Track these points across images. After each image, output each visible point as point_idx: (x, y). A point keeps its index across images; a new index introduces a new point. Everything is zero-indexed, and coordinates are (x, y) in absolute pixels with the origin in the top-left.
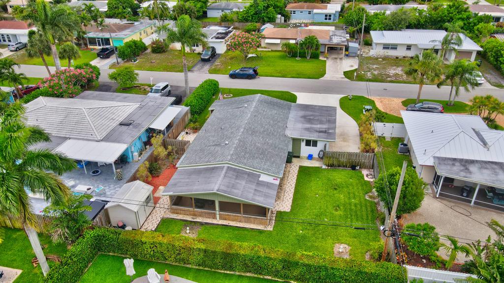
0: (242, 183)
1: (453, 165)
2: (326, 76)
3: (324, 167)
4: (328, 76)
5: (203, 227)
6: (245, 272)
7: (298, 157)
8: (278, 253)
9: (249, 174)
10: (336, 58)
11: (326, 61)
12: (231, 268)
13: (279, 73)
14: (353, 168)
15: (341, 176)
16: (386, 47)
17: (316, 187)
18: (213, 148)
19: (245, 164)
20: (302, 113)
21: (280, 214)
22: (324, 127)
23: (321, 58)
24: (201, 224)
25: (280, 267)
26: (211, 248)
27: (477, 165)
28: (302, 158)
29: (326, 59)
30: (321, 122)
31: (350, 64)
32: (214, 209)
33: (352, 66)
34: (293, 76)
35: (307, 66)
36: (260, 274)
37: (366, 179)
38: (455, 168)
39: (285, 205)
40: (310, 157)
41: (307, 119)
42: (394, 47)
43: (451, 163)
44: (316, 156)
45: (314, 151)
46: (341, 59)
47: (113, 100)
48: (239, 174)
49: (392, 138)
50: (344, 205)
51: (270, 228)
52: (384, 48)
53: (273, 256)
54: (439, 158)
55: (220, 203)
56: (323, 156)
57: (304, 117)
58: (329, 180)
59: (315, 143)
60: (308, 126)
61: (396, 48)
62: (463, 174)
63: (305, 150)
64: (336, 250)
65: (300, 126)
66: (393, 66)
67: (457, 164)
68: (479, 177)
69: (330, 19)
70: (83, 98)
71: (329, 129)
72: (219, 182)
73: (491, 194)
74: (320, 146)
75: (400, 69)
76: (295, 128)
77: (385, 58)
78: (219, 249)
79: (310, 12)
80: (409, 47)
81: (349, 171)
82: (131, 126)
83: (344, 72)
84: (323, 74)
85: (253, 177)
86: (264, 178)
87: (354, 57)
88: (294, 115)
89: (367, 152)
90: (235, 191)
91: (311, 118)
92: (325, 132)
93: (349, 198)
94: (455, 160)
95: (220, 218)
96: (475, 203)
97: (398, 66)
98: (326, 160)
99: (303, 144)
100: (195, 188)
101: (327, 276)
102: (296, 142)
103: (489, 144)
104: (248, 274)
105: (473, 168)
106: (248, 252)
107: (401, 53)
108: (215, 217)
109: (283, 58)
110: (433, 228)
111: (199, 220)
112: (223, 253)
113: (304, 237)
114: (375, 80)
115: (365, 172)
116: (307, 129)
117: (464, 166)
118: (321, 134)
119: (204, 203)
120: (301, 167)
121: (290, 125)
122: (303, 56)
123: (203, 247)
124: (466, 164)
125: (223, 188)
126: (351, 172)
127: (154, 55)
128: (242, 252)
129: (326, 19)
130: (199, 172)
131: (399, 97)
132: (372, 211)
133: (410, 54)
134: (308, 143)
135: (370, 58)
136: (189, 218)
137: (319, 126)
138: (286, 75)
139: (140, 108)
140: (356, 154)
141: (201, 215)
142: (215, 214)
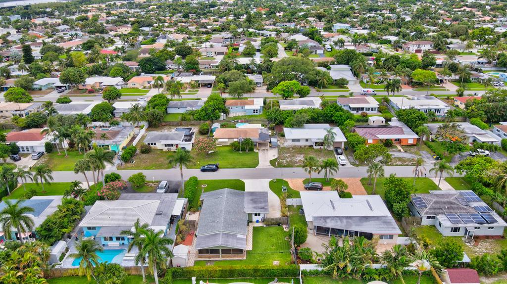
0: (231, 240)
1: (320, 220)
2: (259, 165)
3: (265, 226)
4: (260, 166)
5: (215, 262)
6: (239, 277)
7: (252, 222)
8: (251, 267)
9: (232, 235)
10: (264, 150)
11: (258, 152)
12: (233, 277)
13: (231, 165)
14: (279, 225)
15: (273, 230)
16: (294, 140)
17: (262, 237)
18: (211, 224)
19: (229, 230)
20: (250, 198)
21: (248, 252)
22: (262, 205)
23: (255, 150)
24: (214, 261)
25: (252, 273)
26: (224, 269)
27: (330, 219)
28: (254, 222)
29: (258, 151)
30: (261, 202)
31: (273, 154)
32: (219, 253)
33: (274, 156)
34: (240, 166)
35: (246, 158)
36: (245, 277)
37: (285, 230)
38: (321, 221)
39: (250, 247)
40: (257, 221)
41: (254, 201)
42: (298, 140)
43: (319, 219)
44: (260, 220)
45: (259, 218)
46: (267, 150)
47: (142, 199)
48: (228, 235)
49: (297, 206)
50: (276, 244)
51: (245, 258)
52: (292, 141)
53: (249, 268)
54: (314, 217)
55: (222, 250)
56: (264, 221)
57: (252, 200)
58: (268, 232)
59: (259, 215)
60: (255, 205)
61: (299, 141)
62: (323, 224)
63: (255, 218)
64: (274, 264)
65: (251, 206)
66: (298, 154)
67: (322, 219)
68: (330, 225)
69: (257, 112)
70: (124, 199)
71: (265, 206)
72: (221, 240)
73: (337, 231)
74: (262, 216)
75: (302, 156)
76: (248, 208)
77: (294, 148)
78: (228, 269)
79: (242, 107)
80: (307, 140)
81: (277, 227)
82: (162, 215)
83: (270, 161)
84: (257, 164)
85: (234, 236)
86: (239, 236)
87: (275, 147)
88: (247, 199)
89: (284, 217)
90: (229, 244)
91: (256, 200)
92: (263, 208)
93: (278, 240)
94: (321, 217)
95: (222, 257)
96: (331, 236)
97: (301, 154)
98: (265, 223)
99: (253, 215)
100: (211, 244)
101: (271, 273)
102: (250, 215)
103: (336, 208)
104: (240, 278)
105: (328, 221)
106: (239, 268)
107: (303, 143)
108: (219, 257)
109: (231, 152)
110: (310, 249)
111: (212, 259)
112: (230, 270)
113: (260, 260)
114: (289, 165)
115: (284, 226)
116: (255, 207)
117: (325, 220)
118: (262, 210)
119: (214, 251)
120: (253, 227)
121: (246, 205)
122: (244, 150)
123: (221, 269)
124: (325, 218)
125: (223, 243)
126: (278, 227)
127: (144, 156)
128: (237, 269)
129: (254, 112)
130: (209, 237)
131: (301, 178)
132: (288, 245)
133: (308, 144)
134: (256, 215)
135: (284, 148)
136: (207, 259)
137: (260, 205)
138: (235, 166)
139: (162, 202)
140: (279, 218)
141: (213, 257)
142: (219, 255)
